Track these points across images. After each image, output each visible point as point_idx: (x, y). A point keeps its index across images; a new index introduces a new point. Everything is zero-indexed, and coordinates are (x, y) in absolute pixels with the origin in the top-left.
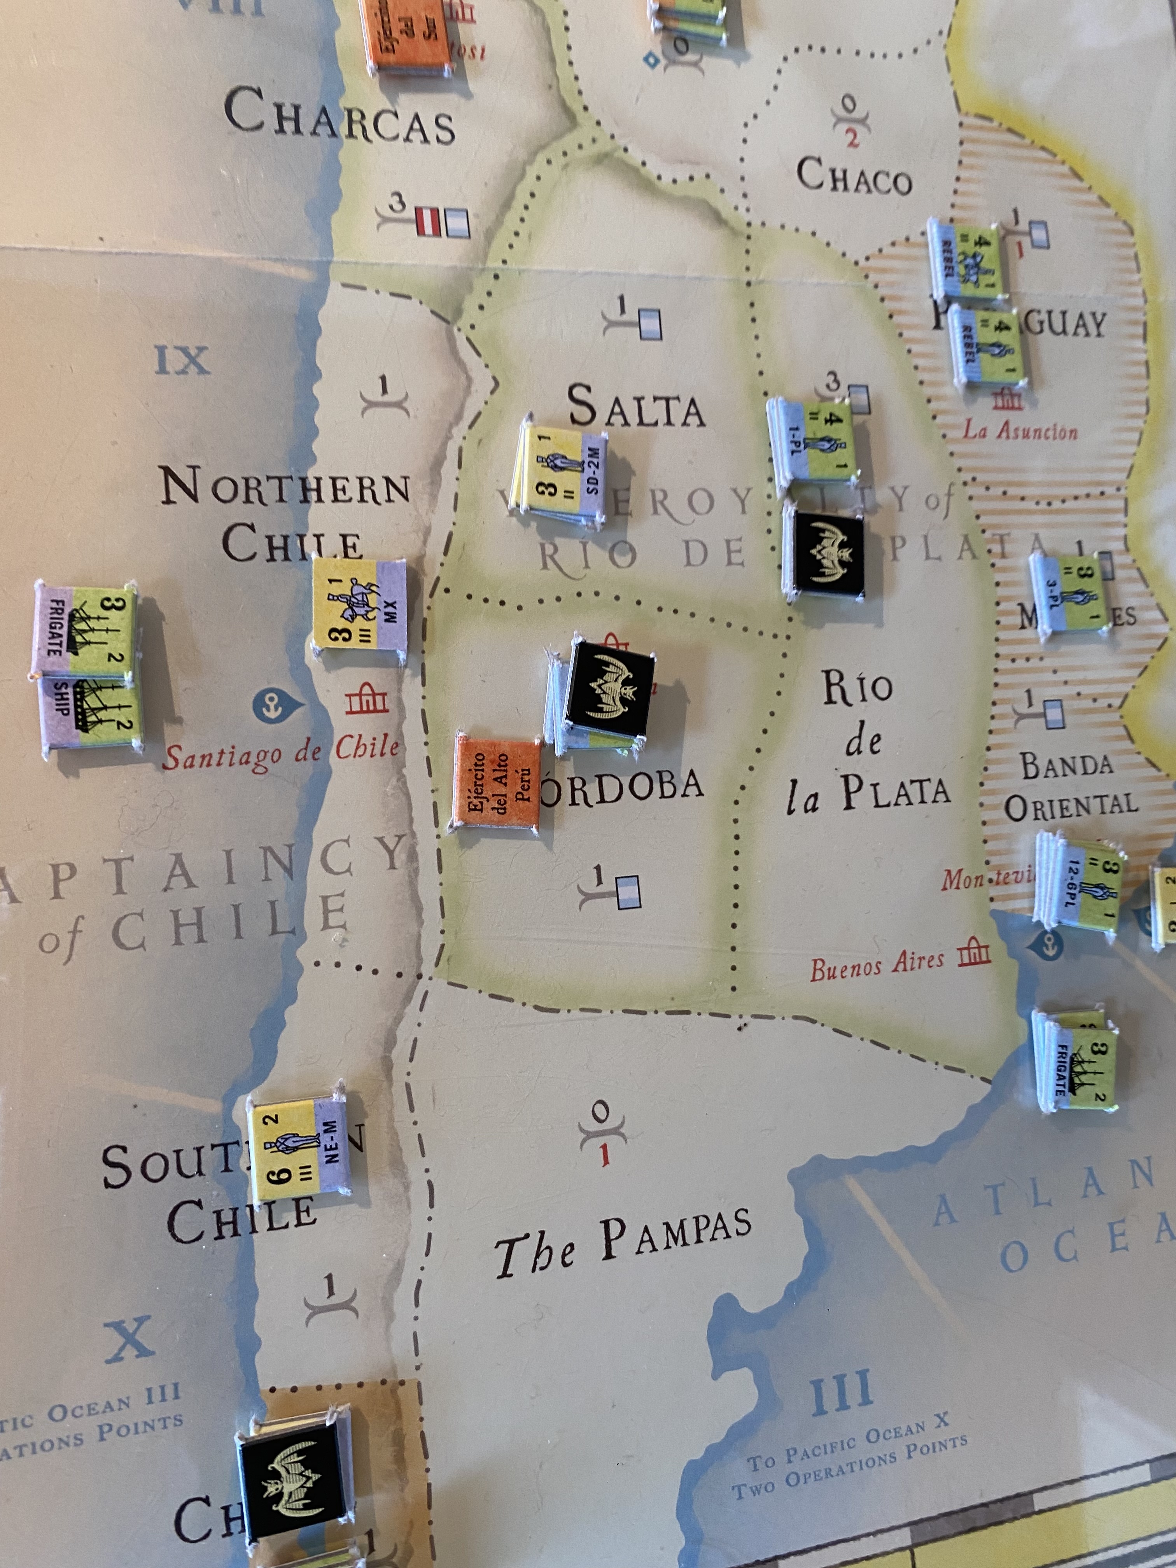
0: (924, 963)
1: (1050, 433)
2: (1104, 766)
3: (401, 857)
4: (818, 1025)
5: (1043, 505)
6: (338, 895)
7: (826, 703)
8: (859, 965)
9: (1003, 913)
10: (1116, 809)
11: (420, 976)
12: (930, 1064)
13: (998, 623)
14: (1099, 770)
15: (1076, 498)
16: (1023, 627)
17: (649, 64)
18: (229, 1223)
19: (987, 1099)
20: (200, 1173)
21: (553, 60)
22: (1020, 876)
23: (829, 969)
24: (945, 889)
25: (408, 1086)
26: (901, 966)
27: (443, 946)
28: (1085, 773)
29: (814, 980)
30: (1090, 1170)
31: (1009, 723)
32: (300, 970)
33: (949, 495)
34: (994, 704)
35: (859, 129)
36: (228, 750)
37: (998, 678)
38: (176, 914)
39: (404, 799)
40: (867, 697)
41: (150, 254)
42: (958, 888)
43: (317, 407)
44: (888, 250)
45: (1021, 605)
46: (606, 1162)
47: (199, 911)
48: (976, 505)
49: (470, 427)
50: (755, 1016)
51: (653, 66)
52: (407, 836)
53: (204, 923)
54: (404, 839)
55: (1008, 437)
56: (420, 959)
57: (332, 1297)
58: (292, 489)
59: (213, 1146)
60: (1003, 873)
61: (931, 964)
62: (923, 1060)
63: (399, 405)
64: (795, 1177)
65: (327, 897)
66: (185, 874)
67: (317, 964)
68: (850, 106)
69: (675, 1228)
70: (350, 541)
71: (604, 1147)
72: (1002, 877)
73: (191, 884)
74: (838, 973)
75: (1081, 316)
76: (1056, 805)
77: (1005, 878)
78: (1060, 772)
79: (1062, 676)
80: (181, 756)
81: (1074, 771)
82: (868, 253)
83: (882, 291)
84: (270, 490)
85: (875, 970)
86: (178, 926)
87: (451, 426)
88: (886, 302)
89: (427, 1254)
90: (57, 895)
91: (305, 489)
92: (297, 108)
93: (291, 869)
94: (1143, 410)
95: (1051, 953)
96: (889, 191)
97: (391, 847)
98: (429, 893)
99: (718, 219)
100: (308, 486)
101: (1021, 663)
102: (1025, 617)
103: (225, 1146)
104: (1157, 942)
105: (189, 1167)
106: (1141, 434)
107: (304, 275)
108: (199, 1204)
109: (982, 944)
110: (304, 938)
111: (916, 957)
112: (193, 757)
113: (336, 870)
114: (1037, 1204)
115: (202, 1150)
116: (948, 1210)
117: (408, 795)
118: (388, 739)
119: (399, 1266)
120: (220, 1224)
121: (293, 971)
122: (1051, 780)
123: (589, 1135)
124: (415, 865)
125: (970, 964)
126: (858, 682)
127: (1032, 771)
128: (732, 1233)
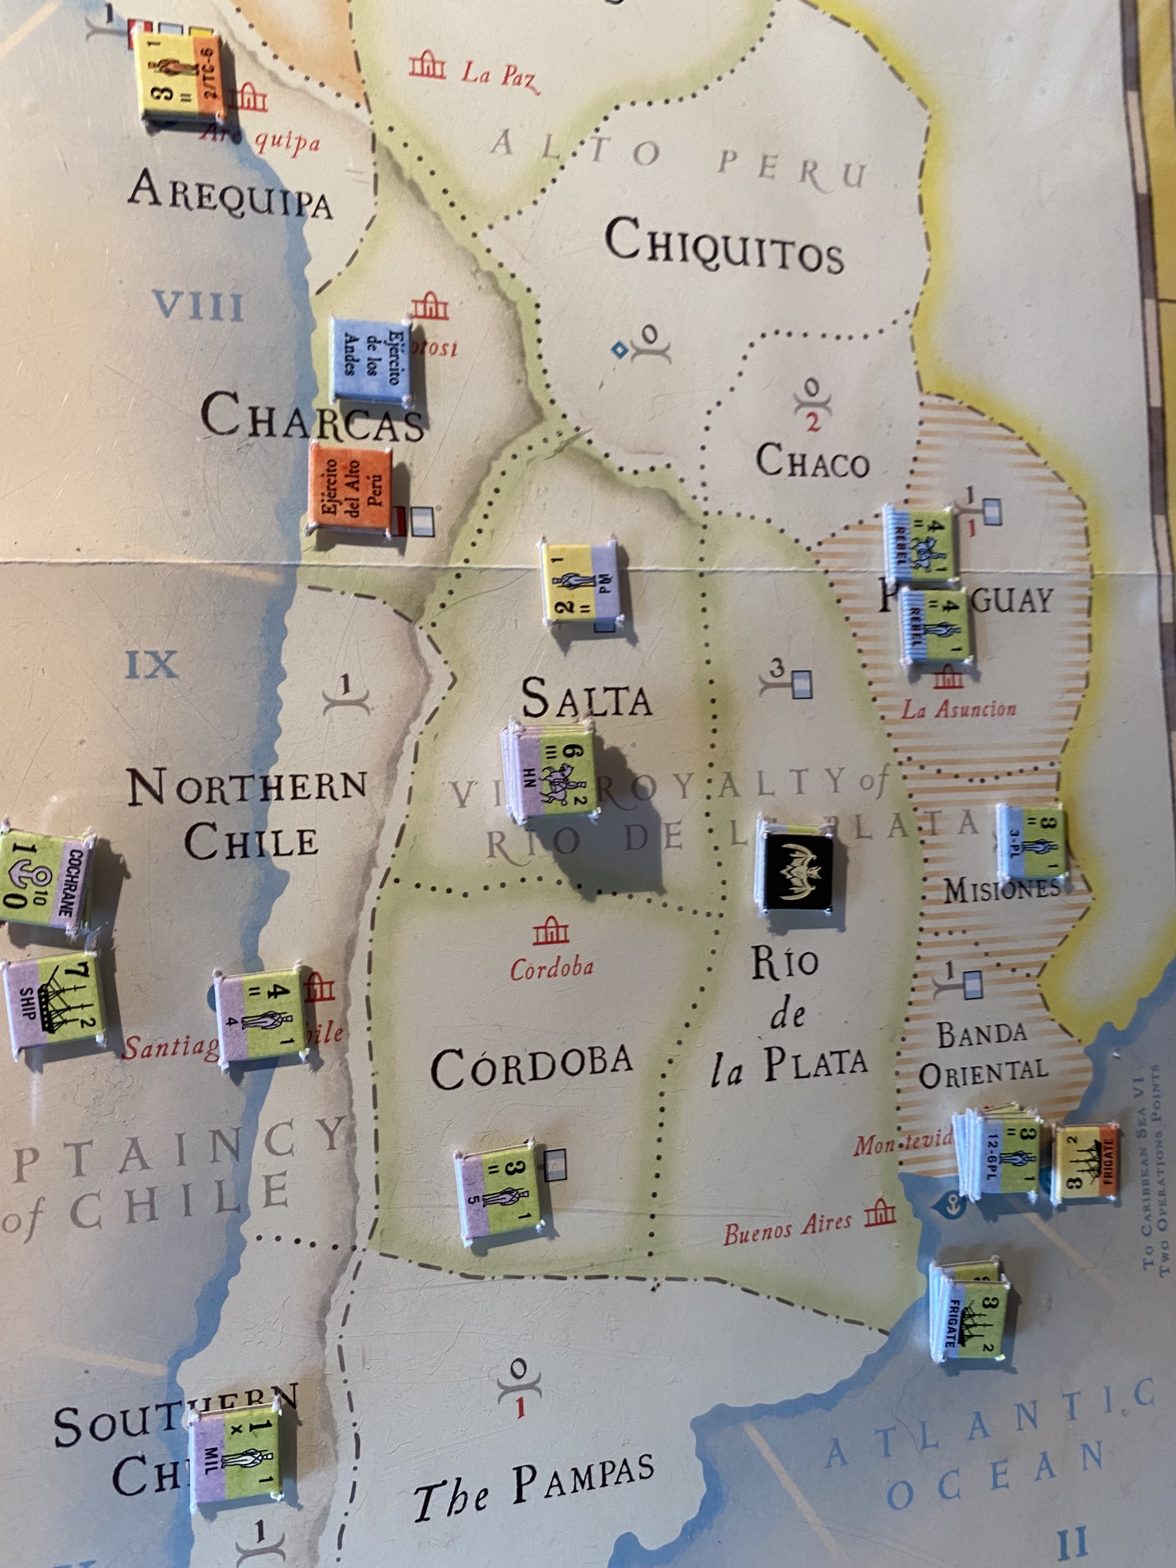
0: (833, 1225)
1: (989, 711)
2: (1018, 1033)
3: (340, 1138)
4: (728, 1285)
5: (977, 782)
6: (281, 1174)
7: (754, 978)
8: (771, 1229)
9: (912, 1175)
10: (1027, 1075)
11: (354, 1248)
12: (831, 1318)
13: (924, 898)
14: (1013, 1037)
15: (1009, 774)
16: (948, 902)
17: (616, 353)
18: (169, 1476)
19: (882, 1350)
20: (144, 1431)
21: (522, 354)
22: (929, 1140)
23: (742, 1233)
24: (857, 1154)
25: (340, 1348)
26: (810, 1229)
27: (376, 1220)
28: (999, 1041)
29: (727, 1244)
30: (978, 1416)
31: (928, 995)
32: (241, 1244)
33: (884, 775)
34: (915, 976)
35: (820, 411)
36: (182, 1040)
37: (921, 952)
38: (130, 1193)
39: (345, 1082)
40: (794, 972)
41: (124, 563)
42: (869, 1153)
43: (281, 708)
44: (842, 534)
45: (947, 880)
46: (521, 1414)
47: (152, 1191)
48: (910, 784)
49: (427, 722)
50: (668, 1279)
51: (620, 356)
52: (347, 1118)
53: (156, 1203)
54: (344, 1120)
55: (946, 716)
56: (355, 1233)
57: (262, 1541)
58: (254, 789)
59: (157, 1407)
60: (914, 1138)
61: (839, 1225)
62: (825, 1315)
63: (359, 703)
64: (699, 1425)
65: (271, 1176)
66: (140, 1156)
67: (259, 1238)
68: (813, 391)
69: (583, 1474)
70: (307, 836)
71: (521, 1401)
72: (912, 1142)
73: (145, 1166)
74: (750, 1237)
75: (1028, 593)
76: (969, 1072)
77: (915, 1143)
78: (974, 1040)
79: (982, 948)
80: (140, 1047)
81: (988, 1040)
82: (820, 540)
83: (831, 577)
84: (232, 790)
85: (785, 1232)
86: (132, 1205)
87: (409, 722)
88: (835, 587)
89: (351, 1501)
90: (20, 1179)
91: (266, 788)
92: (271, 410)
93: (237, 1151)
94: (1082, 683)
95: (954, 1212)
96: (845, 475)
97: (332, 1128)
98: (365, 1172)
99: (676, 509)
100: (269, 785)
101: (944, 937)
102: (950, 891)
103: (169, 1406)
104: (1054, 1198)
105: (135, 1426)
106: (1079, 707)
107: (271, 578)
108: (142, 1459)
109: (888, 1205)
110: (248, 1215)
111: (825, 1219)
112: (150, 1047)
113: (279, 1151)
114: (925, 1446)
115: (148, 1411)
116: (840, 1453)
117: (349, 1079)
118: (333, 1025)
119: (325, 1513)
120: (161, 1477)
121: (237, 1245)
122: (966, 1048)
123: (507, 1390)
124: (353, 1145)
125: (877, 1224)
126: (786, 957)
127: (947, 1039)
128: (636, 1476)
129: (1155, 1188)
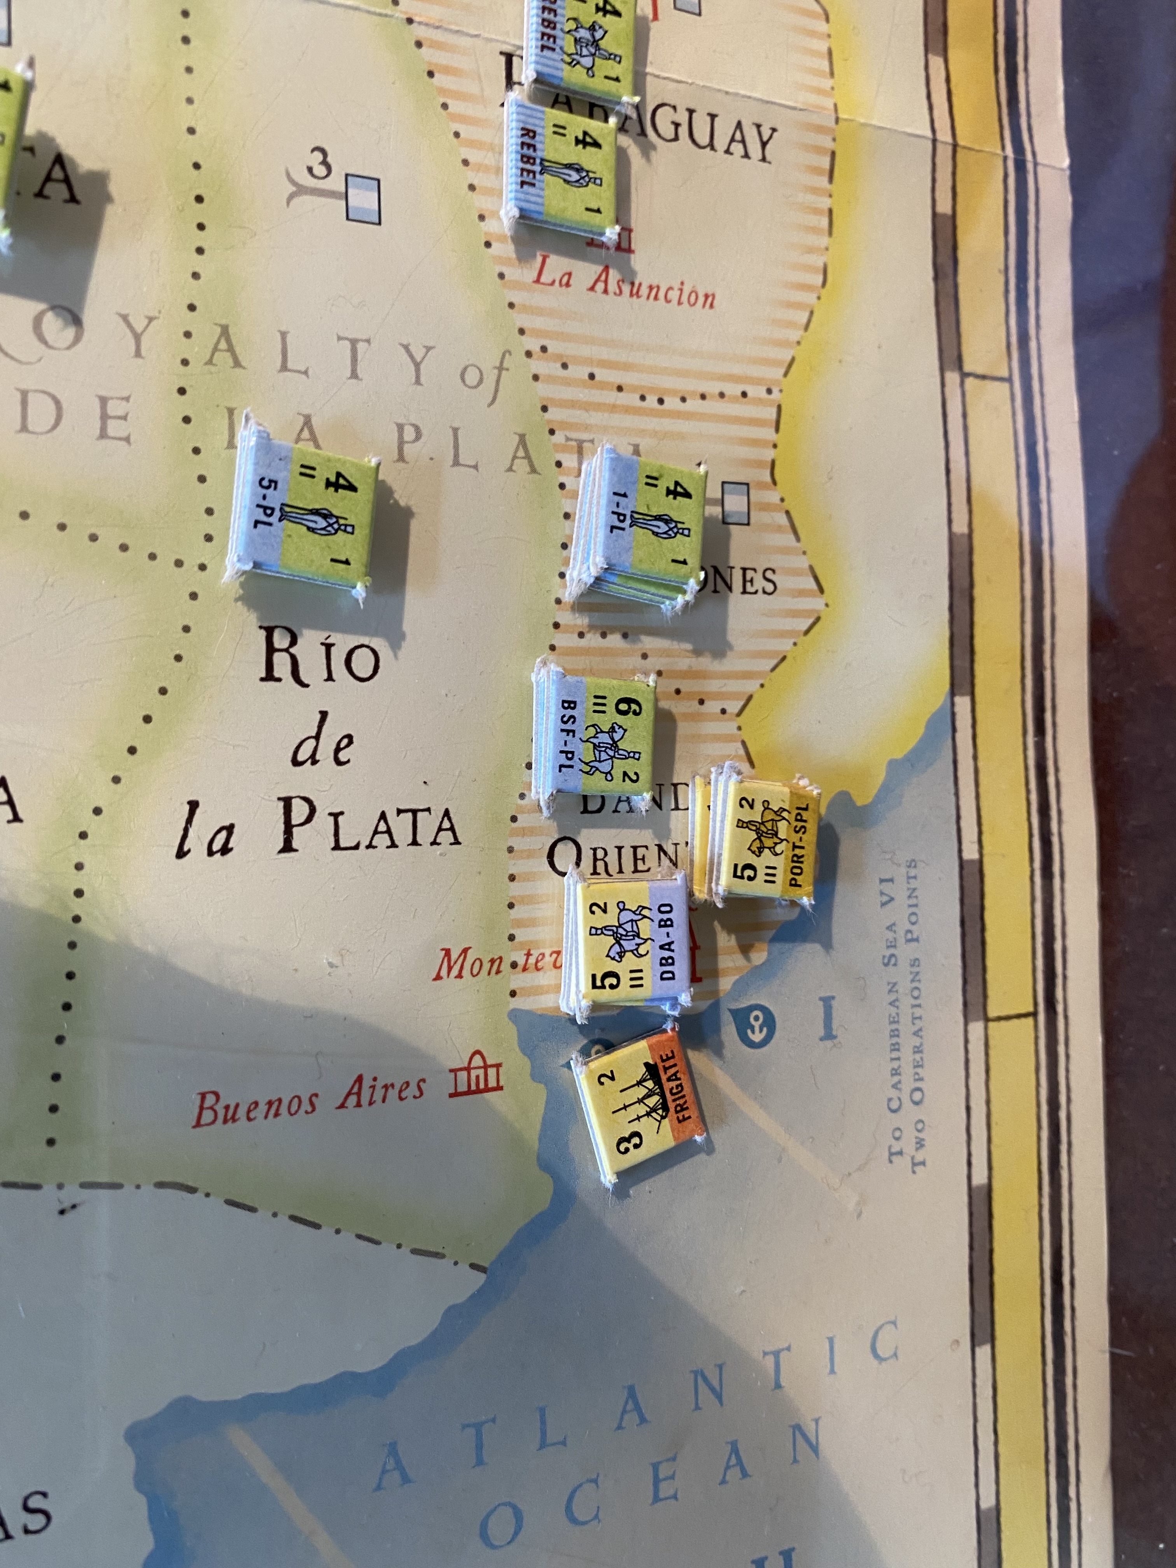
1: (674, 295)
4: (200, 1195)
5: (652, 401)
7: (262, 679)
8: (280, 1100)
9: (530, 1012)
12: (388, 1248)
13: (562, 575)
15: (703, 397)
19: (476, 1296)
23: (227, 1108)
24: (438, 977)
26: (353, 1099)
28: (676, 808)
29: (198, 1124)
30: (631, 1389)
33: (501, 368)
40: (336, 675)
42: (460, 977)
50: (89, 1187)
55: (606, 291)
61: (403, 1095)
62: (377, 1243)
64: (138, 1434)
72: (532, 960)
74: (242, 1113)
75: (739, 125)
77: (537, 962)
79: (653, 664)
81: (659, 805)
83: (419, 32)
85: (306, 1106)
88: (424, 50)
94: (818, 279)
101: (593, 640)
106: (812, 313)
109: (489, 1062)
111: (379, 1084)
114: (544, 1445)
116: (399, 1466)
125: (469, 1092)
126: (322, 650)
128: (16, 1531)
129: (908, 1042)
